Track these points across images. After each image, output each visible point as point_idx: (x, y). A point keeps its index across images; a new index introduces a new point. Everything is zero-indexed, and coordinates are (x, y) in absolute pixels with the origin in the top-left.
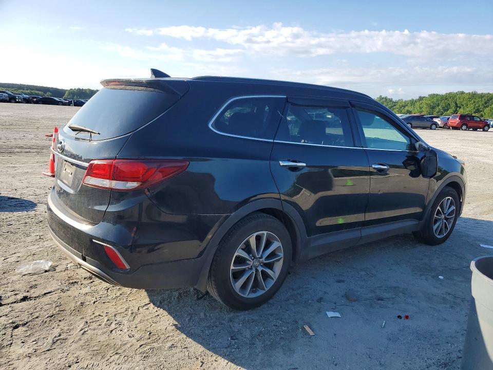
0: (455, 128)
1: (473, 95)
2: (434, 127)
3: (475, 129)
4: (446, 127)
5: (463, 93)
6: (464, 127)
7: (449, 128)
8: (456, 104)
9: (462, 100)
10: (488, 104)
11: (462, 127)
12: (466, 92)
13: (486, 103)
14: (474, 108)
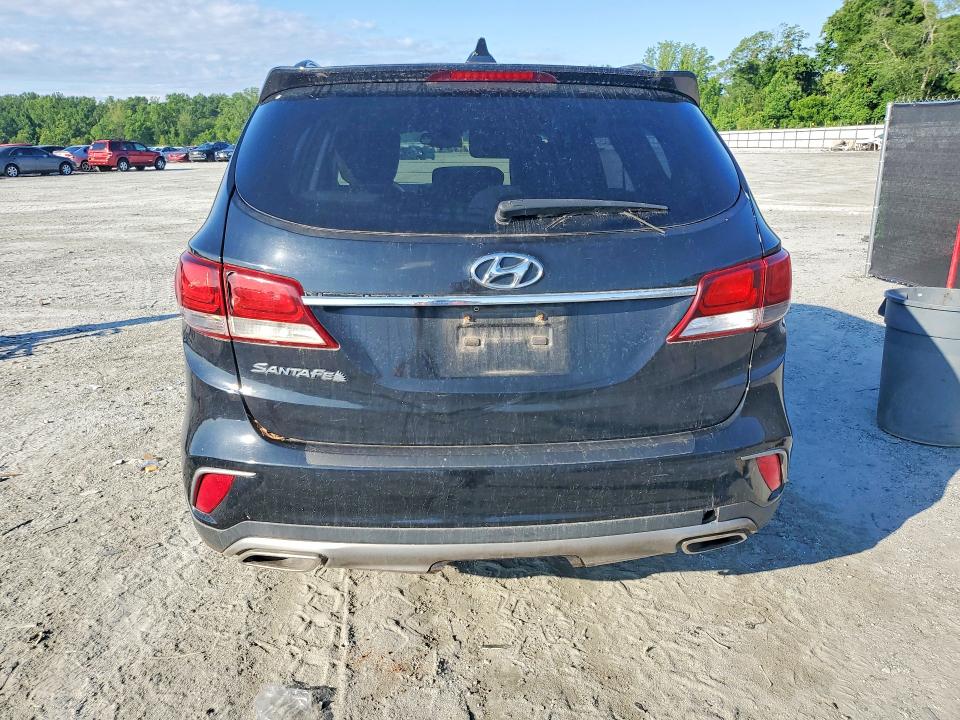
0: (105, 168)
1: (58, 102)
2: (66, 168)
3: (140, 168)
4: (85, 167)
5: (34, 96)
6: (123, 165)
7: (92, 170)
8: (30, 120)
9: (39, 112)
10: (91, 119)
11: (118, 165)
12: (41, 93)
13: (87, 117)
14: (70, 127)
